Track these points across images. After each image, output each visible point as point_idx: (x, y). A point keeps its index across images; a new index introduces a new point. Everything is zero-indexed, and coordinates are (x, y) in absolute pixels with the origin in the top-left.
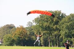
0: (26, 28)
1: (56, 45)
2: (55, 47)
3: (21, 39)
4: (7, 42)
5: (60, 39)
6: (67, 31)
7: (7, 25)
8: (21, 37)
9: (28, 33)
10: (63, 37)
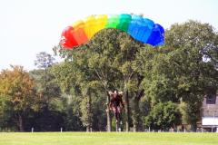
0: (33, 72)
1: (131, 126)
2: (126, 133)
3: (15, 109)
5: (140, 105)
6: (163, 79)
8: (17, 103)
9: (40, 90)
10: (150, 99)
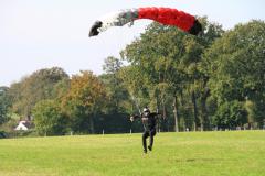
0: (102, 77)
1: (198, 125)
2: (194, 133)
3: (87, 112)
4: (44, 123)
5: (207, 105)
6: (229, 79)
7: (42, 71)
8: (88, 106)
9: (109, 93)
10: (216, 99)
